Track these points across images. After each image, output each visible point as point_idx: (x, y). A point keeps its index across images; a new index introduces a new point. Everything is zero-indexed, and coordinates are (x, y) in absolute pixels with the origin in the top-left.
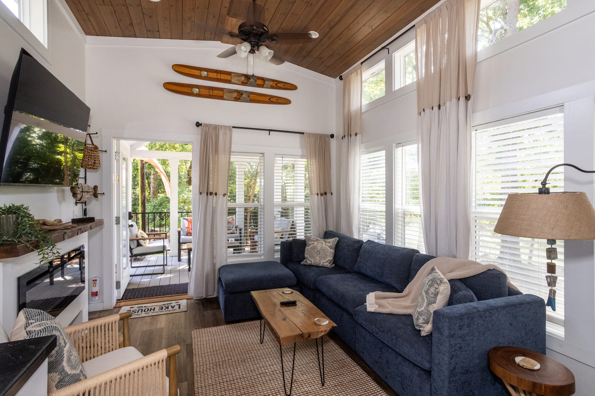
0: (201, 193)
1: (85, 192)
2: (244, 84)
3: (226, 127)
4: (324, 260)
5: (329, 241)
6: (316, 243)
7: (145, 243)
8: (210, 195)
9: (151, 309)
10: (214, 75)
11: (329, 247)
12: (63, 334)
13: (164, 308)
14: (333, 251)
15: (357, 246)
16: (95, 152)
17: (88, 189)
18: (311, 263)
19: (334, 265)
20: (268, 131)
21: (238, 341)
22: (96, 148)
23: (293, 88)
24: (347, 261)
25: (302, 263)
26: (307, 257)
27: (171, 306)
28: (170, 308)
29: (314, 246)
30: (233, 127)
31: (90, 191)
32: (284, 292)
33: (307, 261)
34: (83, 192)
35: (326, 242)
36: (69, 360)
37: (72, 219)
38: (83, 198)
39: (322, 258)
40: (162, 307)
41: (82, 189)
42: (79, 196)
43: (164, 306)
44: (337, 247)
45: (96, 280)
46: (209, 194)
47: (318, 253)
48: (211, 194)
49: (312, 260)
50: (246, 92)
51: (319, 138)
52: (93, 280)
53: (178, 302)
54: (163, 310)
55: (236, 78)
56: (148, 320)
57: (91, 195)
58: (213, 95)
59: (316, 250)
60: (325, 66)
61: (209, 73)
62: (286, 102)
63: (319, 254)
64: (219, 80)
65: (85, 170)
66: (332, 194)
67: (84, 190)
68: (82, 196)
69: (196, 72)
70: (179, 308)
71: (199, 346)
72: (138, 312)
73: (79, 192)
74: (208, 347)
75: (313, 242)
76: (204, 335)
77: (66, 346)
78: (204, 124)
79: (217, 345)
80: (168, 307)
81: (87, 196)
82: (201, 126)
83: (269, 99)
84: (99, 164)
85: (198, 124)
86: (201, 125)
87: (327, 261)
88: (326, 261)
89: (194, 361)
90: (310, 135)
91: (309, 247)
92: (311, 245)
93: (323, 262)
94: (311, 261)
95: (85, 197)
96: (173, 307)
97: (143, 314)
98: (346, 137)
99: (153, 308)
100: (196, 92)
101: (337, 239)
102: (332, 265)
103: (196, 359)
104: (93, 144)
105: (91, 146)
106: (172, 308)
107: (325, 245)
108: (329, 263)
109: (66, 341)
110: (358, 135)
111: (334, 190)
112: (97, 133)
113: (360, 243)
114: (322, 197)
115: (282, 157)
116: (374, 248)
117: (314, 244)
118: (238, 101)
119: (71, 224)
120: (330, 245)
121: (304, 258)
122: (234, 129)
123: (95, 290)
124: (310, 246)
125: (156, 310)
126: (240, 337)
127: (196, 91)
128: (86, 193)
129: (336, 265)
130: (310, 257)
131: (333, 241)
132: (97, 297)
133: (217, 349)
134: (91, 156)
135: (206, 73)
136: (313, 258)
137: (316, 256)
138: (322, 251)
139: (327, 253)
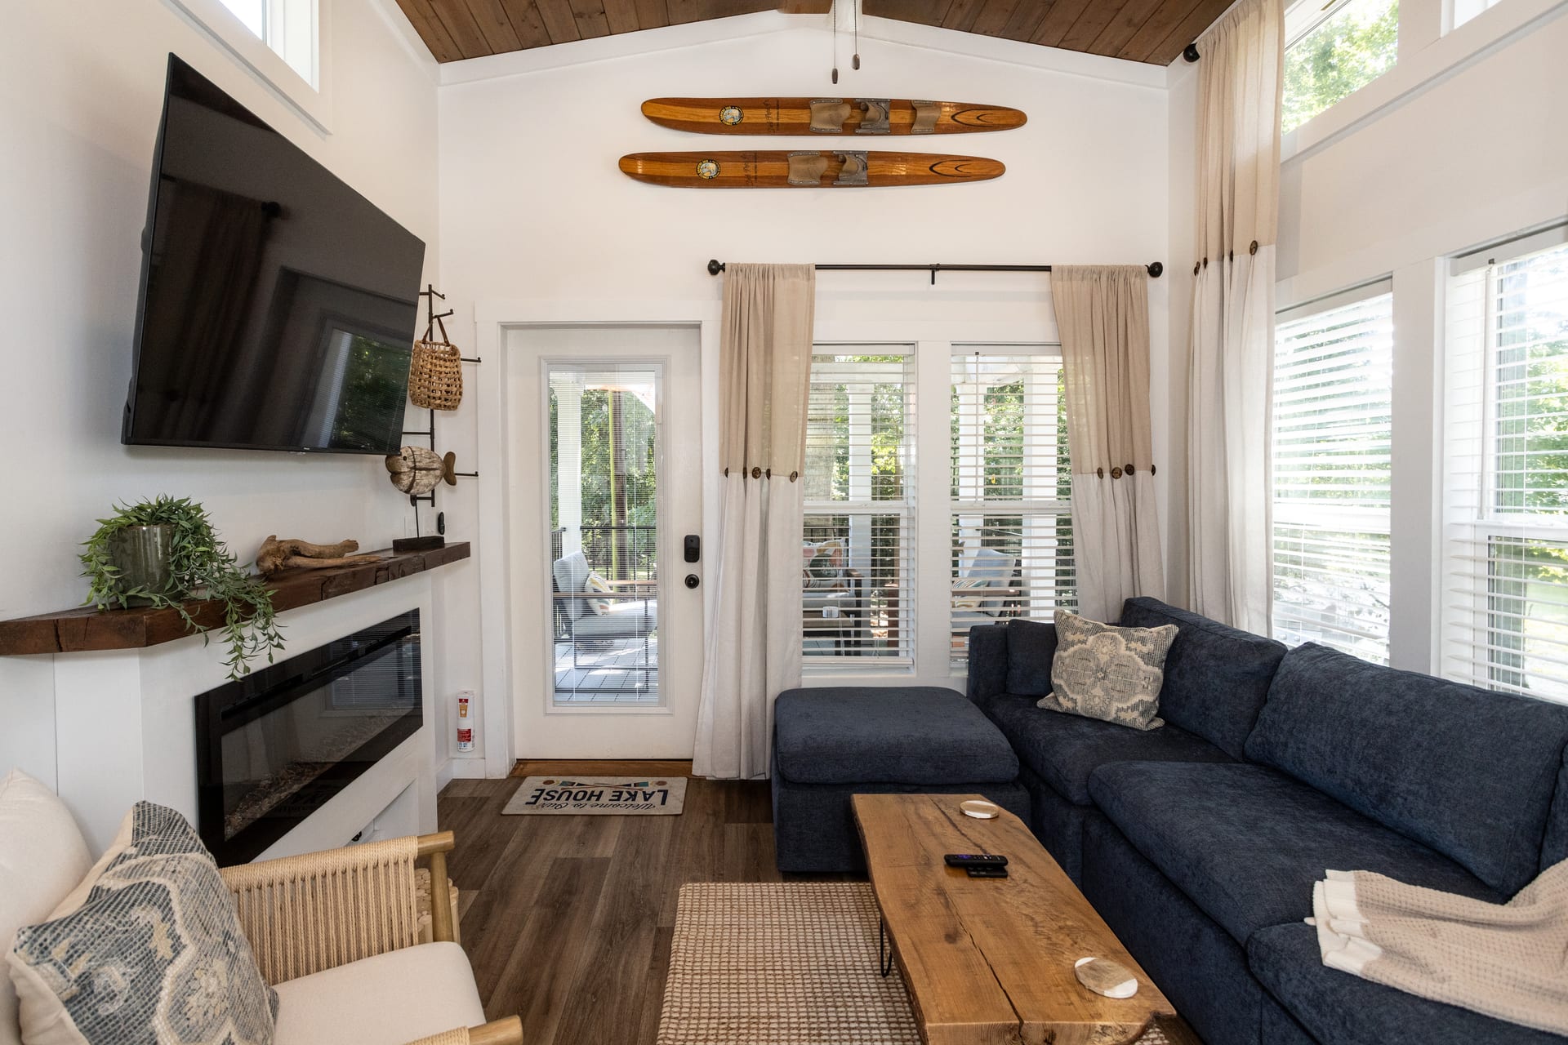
0: (726, 472)
1: (421, 469)
2: (849, 129)
3: (793, 270)
4: (1119, 700)
5: (1142, 634)
6: (1091, 638)
7: (602, 607)
8: (755, 476)
9: (592, 794)
10: (758, 116)
11: (1142, 657)
12: (177, 916)
13: (625, 795)
14: (1158, 671)
15: (1254, 663)
16: (448, 364)
17: (428, 460)
18: (1074, 709)
19: (1159, 723)
20: (929, 273)
21: (811, 951)
22: (454, 351)
23: (1010, 121)
24: (1213, 714)
25: (1041, 704)
26: (1060, 686)
27: (644, 793)
28: (640, 799)
29: (1086, 650)
30: (819, 267)
31: (435, 466)
32: (967, 813)
33: (1061, 699)
34: (415, 468)
35: (1129, 639)
37: (395, 542)
38: (417, 484)
39: (1116, 695)
40: (621, 793)
41: (414, 462)
42: (406, 480)
43: (624, 790)
44: (1174, 659)
45: (466, 701)
46: (749, 475)
47: (1101, 675)
48: (756, 473)
49: (1079, 698)
50: (855, 154)
51: (1104, 278)
52: (461, 700)
53: (663, 783)
54: (621, 802)
55: (826, 115)
56: (578, 827)
57: (436, 477)
58: (756, 177)
59: (1092, 664)
60: (1129, 22)
61: (746, 112)
62: (990, 170)
63: (1103, 678)
64: (774, 127)
65: (432, 411)
66: (1153, 470)
67: (417, 464)
68: (414, 480)
69: (710, 116)
70: (663, 803)
71: (692, 943)
72: (558, 799)
73: (406, 470)
74: (717, 950)
75: (1082, 637)
76: (711, 907)
77: (178, 961)
78: (732, 265)
79: (743, 949)
80: (636, 792)
81: (425, 481)
82: (724, 270)
83: (931, 168)
84: (461, 394)
85: (715, 268)
86: (723, 268)
87: (1134, 707)
88: (1129, 704)
89: (667, 996)
90: (1071, 272)
91: (1065, 650)
92: (1073, 644)
93: (1119, 710)
94: (1075, 702)
95: (422, 483)
96: (647, 796)
97: (570, 808)
98: (1213, 264)
99: (597, 793)
100: (707, 174)
101: (1174, 629)
102: (1152, 720)
103: (674, 989)
104: (447, 344)
105: (442, 348)
106: (646, 799)
107: (1128, 649)
108: (1142, 714)
109: (185, 940)
110: (1262, 250)
111: (1162, 456)
112: (451, 312)
113: (1270, 653)
114: (1117, 482)
115: (977, 354)
116: (1338, 678)
117: (1084, 642)
118: (832, 186)
119: (391, 554)
120: (1145, 650)
121: (1050, 688)
122: (820, 273)
123: (466, 725)
124: (1071, 650)
125: (604, 799)
126: (818, 936)
127: (708, 169)
128: (424, 472)
129: (1167, 723)
130: (1069, 686)
131: (1161, 635)
132: (469, 744)
133: (742, 966)
134: (441, 373)
135: (735, 112)
136: (1083, 692)
137: (1094, 685)
138: (1113, 667)
139: (1135, 677)
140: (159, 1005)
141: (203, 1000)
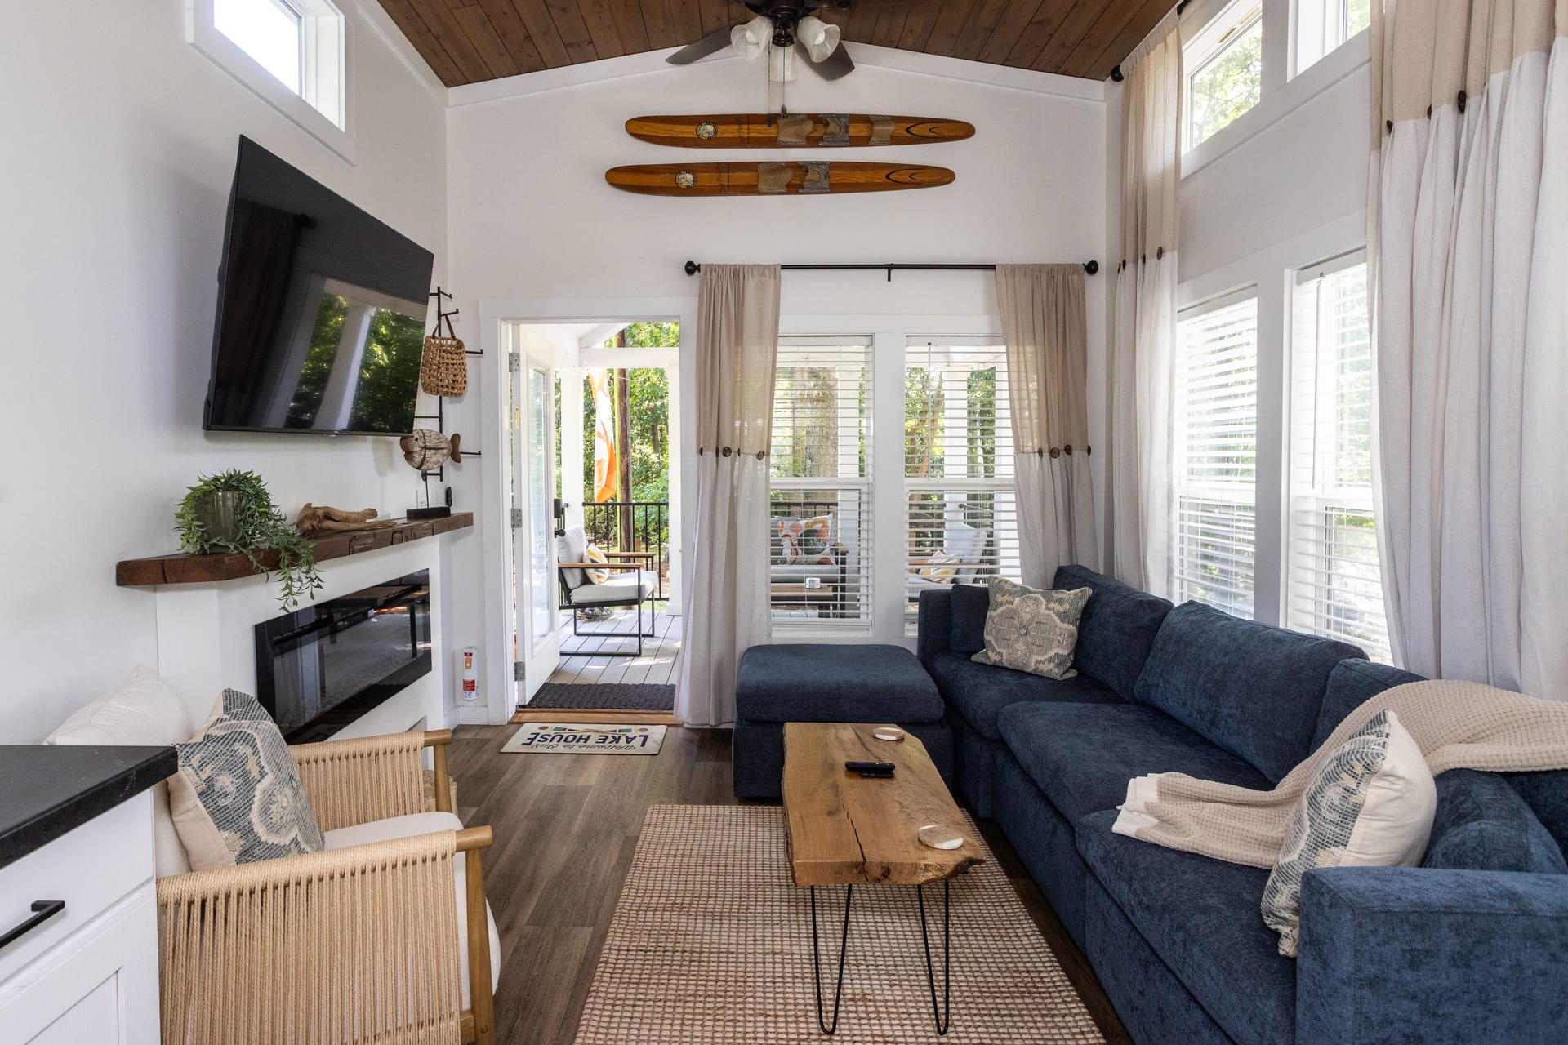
0: (701, 451)
1: (430, 449)
2: (812, 142)
3: (763, 269)
4: (1039, 653)
5: (1061, 596)
6: (1017, 600)
7: (599, 577)
8: (725, 455)
9: (581, 738)
10: (731, 131)
11: (1059, 615)
12: (261, 754)
13: (610, 739)
14: (1073, 628)
15: (1146, 618)
16: (454, 356)
18: (1000, 661)
19: (1073, 674)
20: (886, 271)
21: (752, 854)
22: (460, 345)
23: (962, 133)
24: (1114, 664)
25: (974, 658)
26: (990, 642)
27: (627, 737)
28: (623, 741)
29: (1012, 610)
30: (784, 267)
31: (443, 446)
32: (877, 736)
33: (990, 654)
34: (425, 448)
35: (1049, 599)
36: (265, 811)
37: (408, 512)
39: (1035, 649)
40: (607, 737)
41: (425, 443)
42: (418, 458)
43: (610, 735)
44: (1086, 618)
45: (471, 654)
46: (721, 454)
47: (1023, 631)
48: (727, 452)
49: (1004, 652)
50: (818, 164)
51: (1044, 277)
52: (466, 654)
53: (646, 730)
54: (606, 744)
55: (791, 130)
56: (566, 762)
58: (729, 186)
59: (1016, 622)
60: (1063, 45)
61: (721, 128)
62: (941, 177)
63: (1026, 634)
64: (746, 141)
65: (440, 398)
66: (1089, 450)
68: (424, 458)
69: (687, 131)
70: (643, 744)
71: (653, 846)
72: (551, 741)
73: (418, 449)
74: (673, 852)
75: (1010, 599)
76: (673, 822)
77: (263, 781)
78: (707, 265)
79: (694, 852)
80: (620, 737)
81: (434, 459)
82: (699, 271)
83: (887, 177)
84: (465, 382)
85: (691, 268)
86: (698, 268)
87: (1051, 660)
88: (1046, 657)
89: (628, 881)
90: (1014, 269)
91: (995, 610)
92: (1001, 604)
93: (1038, 662)
94: (1001, 655)
95: (432, 460)
96: (628, 740)
97: (561, 748)
98: (1129, 266)
99: (585, 737)
100: (685, 184)
101: (1088, 591)
102: (1067, 671)
103: (634, 878)
104: (454, 338)
105: (449, 342)
106: (628, 742)
107: (1048, 608)
108: (1058, 666)
109: (267, 769)
110: (1167, 256)
111: (1098, 439)
112: (457, 312)
113: (1161, 608)
114: (1056, 461)
115: (929, 344)
116: (1200, 628)
117: (1011, 603)
118: (797, 193)
119: (405, 521)
120: (1062, 609)
121: (982, 645)
122: (784, 273)
123: (470, 675)
124: (1000, 609)
125: (591, 742)
126: (760, 844)
127: (687, 179)
128: (433, 451)
129: (1080, 674)
130: (996, 641)
131: (1075, 597)
132: (474, 694)
133: (692, 863)
134: (448, 364)
135: (710, 128)
136: (1008, 646)
137: (1017, 640)
138: (1034, 625)
139: (1052, 633)
140: (254, 806)
141: (280, 810)
